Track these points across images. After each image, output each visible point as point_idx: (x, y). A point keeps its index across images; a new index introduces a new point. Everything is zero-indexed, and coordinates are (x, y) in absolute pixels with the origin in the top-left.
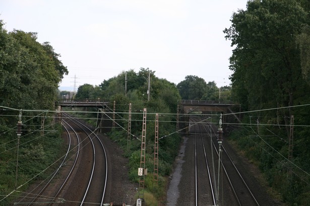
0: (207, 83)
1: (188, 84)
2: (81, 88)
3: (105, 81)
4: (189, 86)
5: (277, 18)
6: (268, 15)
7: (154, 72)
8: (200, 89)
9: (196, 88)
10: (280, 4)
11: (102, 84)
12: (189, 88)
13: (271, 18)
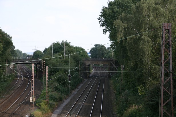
0: (107, 48)
1: (96, 49)
2: (35, 53)
3: (46, 49)
4: (97, 50)
5: (121, 11)
6: (116, 10)
7: (70, 43)
8: (103, 52)
9: (101, 51)
10: (123, 3)
11: (44, 50)
12: (97, 51)
13: (118, 11)
